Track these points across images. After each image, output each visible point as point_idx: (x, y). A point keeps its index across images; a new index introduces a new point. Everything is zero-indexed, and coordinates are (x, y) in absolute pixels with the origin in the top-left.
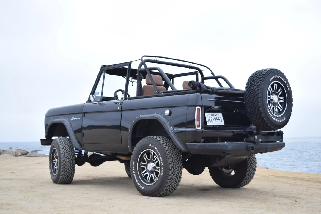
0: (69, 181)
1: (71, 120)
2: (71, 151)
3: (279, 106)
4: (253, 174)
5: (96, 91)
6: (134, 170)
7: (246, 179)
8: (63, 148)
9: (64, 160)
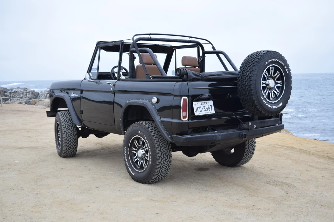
0: (72, 155)
1: (71, 96)
2: (72, 126)
3: (276, 90)
4: (252, 154)
5: (93, 67)
6: (125, 154)
7: (244, 159)
8: (65, 124)
9: (66, 136)
